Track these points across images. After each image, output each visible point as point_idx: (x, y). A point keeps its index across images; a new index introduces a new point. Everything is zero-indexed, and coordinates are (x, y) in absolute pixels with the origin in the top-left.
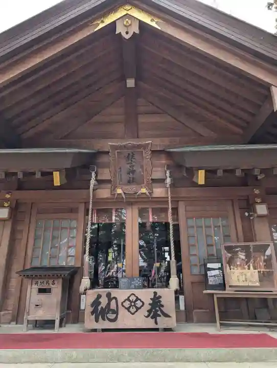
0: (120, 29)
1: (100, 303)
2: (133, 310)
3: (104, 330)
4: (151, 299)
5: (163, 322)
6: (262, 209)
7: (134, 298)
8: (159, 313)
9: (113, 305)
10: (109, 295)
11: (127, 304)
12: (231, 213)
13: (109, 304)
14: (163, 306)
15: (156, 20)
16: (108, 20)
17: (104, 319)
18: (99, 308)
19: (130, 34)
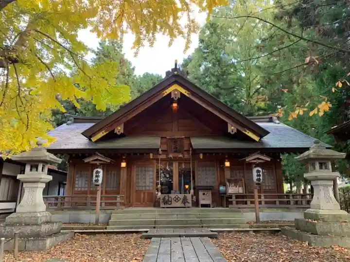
0: (173, 96)
1: (165, 199)
2: (177, 201)
3: (167, 208)
4: (183, 197)
5: (187, 205)
6: (227, 164)
7: (177, 197)
8: (186, 202)
9: (170, 199)
10: (168, 196)
11: (175, 199)
12: (216, 165)
13: (168, 199)
14: (187, 200)
15: (187, 92)
16: (168, 91)
17: (167, 204)
19: (177, 98)
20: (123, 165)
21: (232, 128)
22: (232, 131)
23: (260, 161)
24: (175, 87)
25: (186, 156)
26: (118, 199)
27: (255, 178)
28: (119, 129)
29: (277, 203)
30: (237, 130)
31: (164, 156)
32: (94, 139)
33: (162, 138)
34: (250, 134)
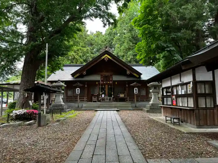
0: (105, 59)
3: (103, 102)
4: (109, 98)
5: (111, 101)
6: (127, 86)
11: (106, 99)
15: (111, 58)
16: (103, 57)
19: (107, 60)
20: (86, 86)
21: (128, 72)
23: (137, 86)
24: (106, 55)
25: (111, 83)
26: (85, 99)
27: (135, 92)
28: (85, 73)
29: (145, 100)
30: (130, 73)
31: (102, 83)
32: (75, 77)
33: (101, 75)
34: (135, 75)
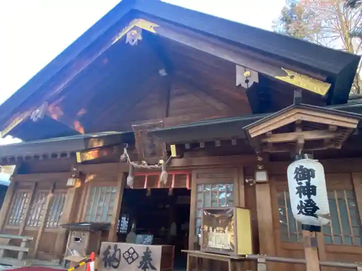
1: (109, 253)
2: (130, 260)
4: (144, 253)
7: (132, 251)
8: (148, 265)
9: (117, 256)
10: (116, 247)
11: (127, 255)
13: (114, 255)
14: (151, 260)
15: (154, 25)
17: (110, 266)
18: (108, 256)
19: (136, 41)
22: (247, 81)
28: (37, 113)
34: (299, 81)
